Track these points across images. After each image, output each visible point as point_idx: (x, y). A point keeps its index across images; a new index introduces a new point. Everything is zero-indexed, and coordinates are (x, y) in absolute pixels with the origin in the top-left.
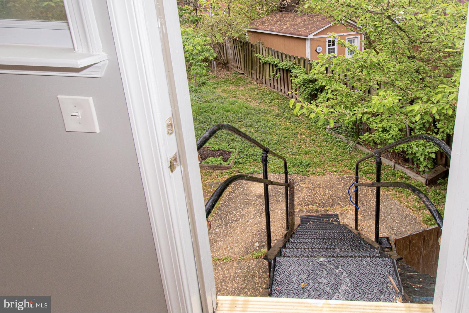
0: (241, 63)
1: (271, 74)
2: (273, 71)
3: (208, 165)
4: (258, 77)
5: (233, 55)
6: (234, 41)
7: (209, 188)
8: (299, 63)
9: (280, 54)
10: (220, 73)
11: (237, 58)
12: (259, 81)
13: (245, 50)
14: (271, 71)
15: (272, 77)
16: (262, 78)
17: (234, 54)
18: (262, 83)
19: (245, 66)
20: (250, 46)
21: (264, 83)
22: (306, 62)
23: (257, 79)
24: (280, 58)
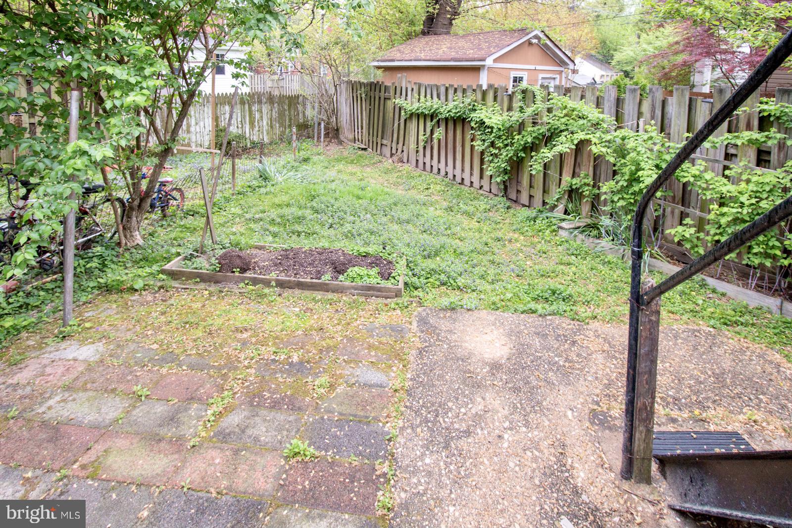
0: (362, 129)
1: (421, 137)
2: (425, 131)
3: (354, 284)
4: (394, 151)
5: (348, 115)
6: (354, 86)
7: (368, 338)
8: (484, 99)
9: (443, 90)
10: (328, 148)
11: (356, 120)
12: (395, 158)
13: (373, 100)
14: (421, 132)
15: (421, 144)
16: (403, 151)
17: (350, 114)
18: (402, 162)
19: (369, 135)
20: (383, 89)
21: (405, 160)
22: (499, 93)
23: (392, 155)
24: (443, 97)
